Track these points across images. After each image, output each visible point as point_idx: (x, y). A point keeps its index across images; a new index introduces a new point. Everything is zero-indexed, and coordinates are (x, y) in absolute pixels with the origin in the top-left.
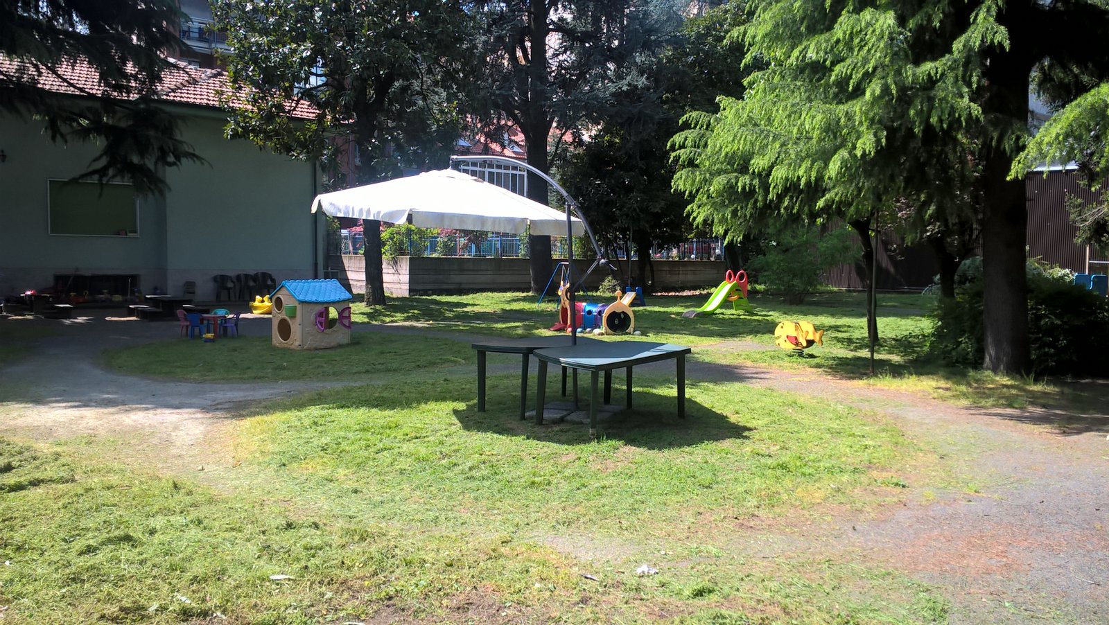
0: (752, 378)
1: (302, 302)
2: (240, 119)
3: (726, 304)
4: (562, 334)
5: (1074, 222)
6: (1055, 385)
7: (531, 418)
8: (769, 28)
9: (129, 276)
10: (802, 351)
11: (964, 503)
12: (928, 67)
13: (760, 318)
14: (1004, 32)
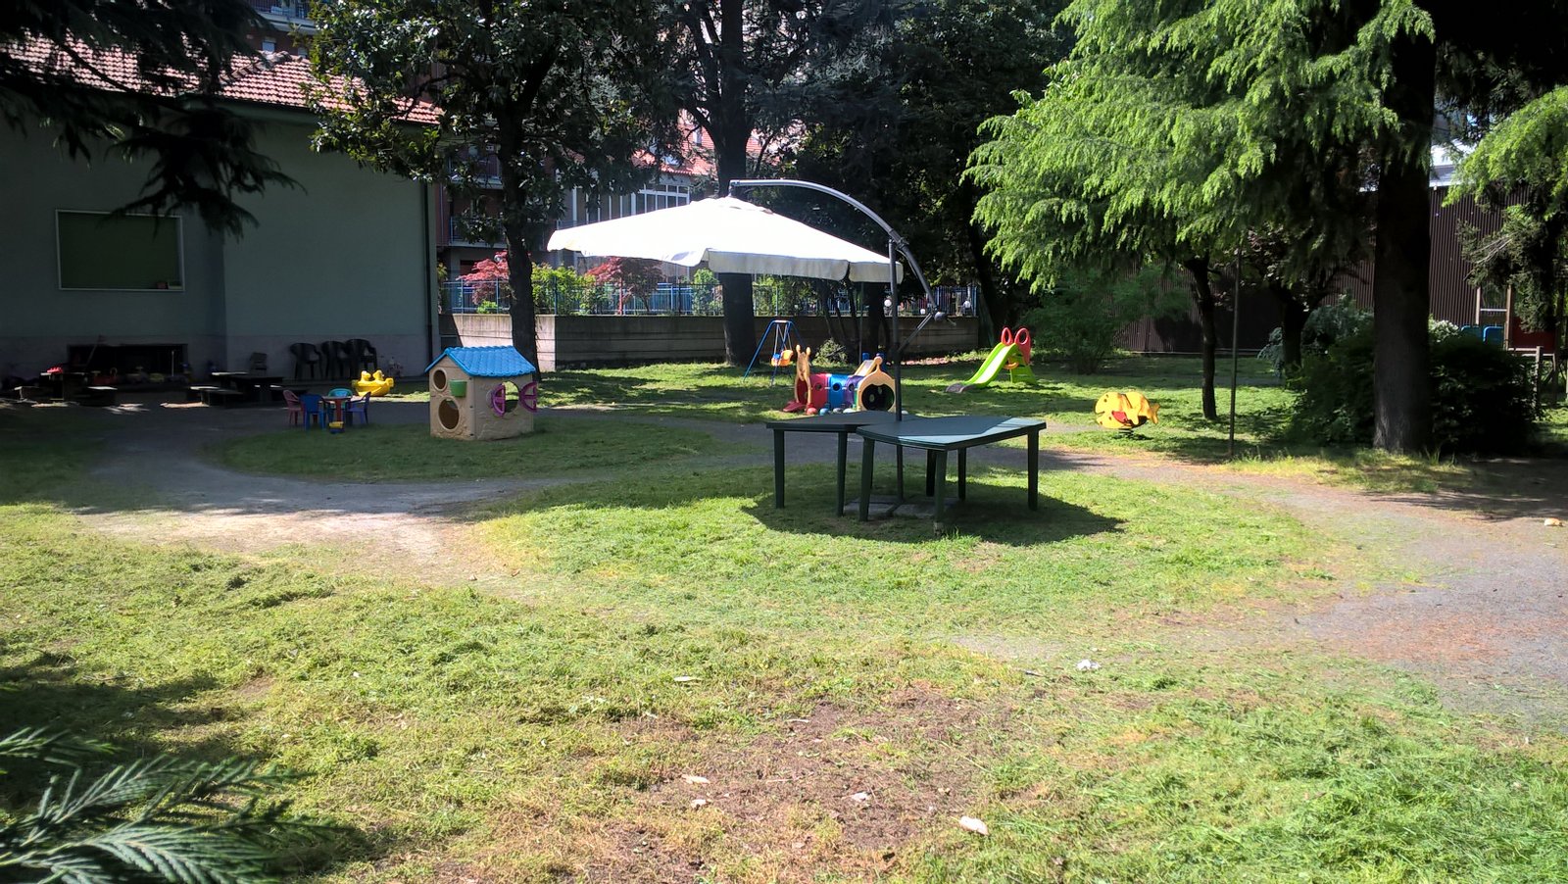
0: (1082, 464)
1: (474, 377)
2: (334, 123)
3: (1002, 374)
4: (801, 416)
5: (1469, 257)
6: (1465, 465)
7: (852, 513)
8: (1113, 9)
9: (170, 347)
10: (1130, 431)
11: (1407, 593)
12: (1328, 61)
13: (1049, 392)
14: (1428, 19)
